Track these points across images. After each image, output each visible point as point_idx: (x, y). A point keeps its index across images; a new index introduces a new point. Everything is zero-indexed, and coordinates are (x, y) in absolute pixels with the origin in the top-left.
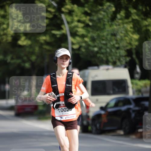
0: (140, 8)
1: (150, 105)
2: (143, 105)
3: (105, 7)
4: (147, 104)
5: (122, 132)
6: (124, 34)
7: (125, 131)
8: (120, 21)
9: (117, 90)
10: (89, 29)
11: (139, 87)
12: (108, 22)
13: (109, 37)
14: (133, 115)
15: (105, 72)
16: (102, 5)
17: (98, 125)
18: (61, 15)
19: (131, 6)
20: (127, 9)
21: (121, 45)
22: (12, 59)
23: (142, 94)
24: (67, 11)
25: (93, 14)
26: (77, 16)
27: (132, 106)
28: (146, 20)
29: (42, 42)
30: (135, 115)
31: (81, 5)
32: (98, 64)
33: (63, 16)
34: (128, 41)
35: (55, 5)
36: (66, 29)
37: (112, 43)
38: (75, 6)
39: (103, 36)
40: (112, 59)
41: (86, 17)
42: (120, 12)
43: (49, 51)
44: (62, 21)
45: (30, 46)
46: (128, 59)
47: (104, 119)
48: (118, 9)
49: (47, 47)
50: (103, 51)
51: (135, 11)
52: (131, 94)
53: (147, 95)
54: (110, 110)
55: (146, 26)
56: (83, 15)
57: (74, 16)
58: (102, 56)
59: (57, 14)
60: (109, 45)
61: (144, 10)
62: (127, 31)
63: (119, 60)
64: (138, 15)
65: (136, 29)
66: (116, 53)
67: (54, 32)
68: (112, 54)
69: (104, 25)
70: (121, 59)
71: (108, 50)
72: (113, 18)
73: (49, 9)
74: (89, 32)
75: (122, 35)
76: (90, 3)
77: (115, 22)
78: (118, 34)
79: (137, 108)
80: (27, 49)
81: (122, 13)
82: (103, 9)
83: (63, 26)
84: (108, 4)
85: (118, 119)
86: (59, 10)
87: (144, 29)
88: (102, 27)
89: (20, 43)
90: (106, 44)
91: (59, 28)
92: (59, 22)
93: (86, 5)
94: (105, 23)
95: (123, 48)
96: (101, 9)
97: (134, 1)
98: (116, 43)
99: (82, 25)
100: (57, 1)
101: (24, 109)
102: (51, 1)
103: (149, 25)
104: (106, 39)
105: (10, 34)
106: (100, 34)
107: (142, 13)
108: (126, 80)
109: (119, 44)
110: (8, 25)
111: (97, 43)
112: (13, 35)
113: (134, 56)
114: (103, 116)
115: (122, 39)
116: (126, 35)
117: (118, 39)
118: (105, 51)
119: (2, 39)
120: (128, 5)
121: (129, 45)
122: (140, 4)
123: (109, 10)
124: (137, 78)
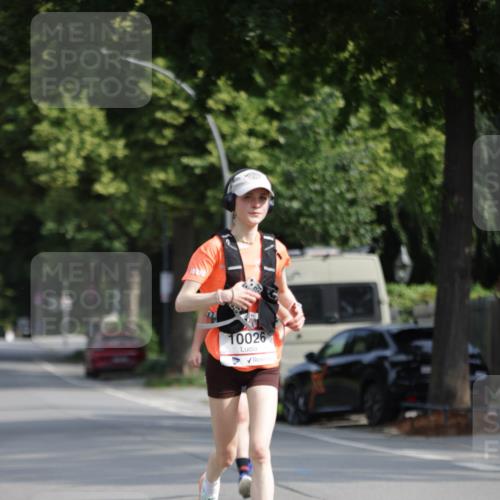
0: (410, 100)
1: (435, 347)
2: (419, 348)
3: (319, 98)
4: (427, 345)
5: (363, 420)
6: (369, 166)
7: (369, 418)
8: (358, 134)
9: (350, 310)
10: (277, 152)
11: (408, 303)
12: (327, 135)
13: (329, 173)
14: (392, 375)
15: (319, 263)
16: (310, 92)
17: (301, 401)
18: (205, 118)
19: (385, 95)
20: (374, 103)
21: (361, 193)
22: (79, 229)
23: (416, 322)
24: (222, 107)
25: (289, 114)
26: (245, 120)
27: (388, 353)
28: (424, 130)
29: (158, 186)
30: (398, 373)
31: (256, 92)
32: (303, 243)
33: (210, 120)
34: (379, 186)
35: (190, 91)
36: (218, 153)
37: (337, 190)
38: (243, 95)
39: (315, 171)
40: (338, 229)
41: (270, 123)
42: (356, 111)
43: (173, 208)
44: (209, 132)
45: (126, 197)
46: (379, 230)
47: (318, 386)
48: (354, 104)
49: (170, 200)
50: (313, 209)
51: (395, 108)
52: (387, 320)
53: (428, 323)
54: (331, 362)
55: (425, 146)
56: (261, 118)
57: (239, 120)
58: (311, 222)
59: (195, 115)
60: (329, 195)
61: (419, 106)
62: (375, 159)
63: (356, 232)
64: (403, 118)
65: (400, 153)
66: (349, 215)
67: (186, 160)
68: (339, 218)
69: (317, 143)
70: (362, 231)
71: (327, 207)
72: (340, 125)
73: (175, 103)
74: (277, 161)
75: (362, 168)
76: (279, 89)
77: (345, 136)
78: (352, 166)
79: (402, 358)
80: (119, 205)
81: (364, 114)
82: (313, 101)
83: (210, 146)
84: (327, 90)
85: (355, 385)
86: (200, 105)
87: (420, 153)
88: (311, 149)
89: (99, 188)
90: (322, 193)
91: (201, 150)
92: (199, 134)
93: (271, 93)
94: (319, 138)
95: (365, 201)
96: (308, 103)
97: (393, 81)
98: (348, 190)
99: (261, 143)
100: (196, 81)
101: (109, 359)
102: (179, 82)
103: (431, 145)
104: (321, 180)
105: (74, 167)
106: (306, 166)
107: (415, 113)
108: (375, 284)
109: (355, 191)
110: (69, 143)
111: (299, 189)
112: (83, 169)
113: (396, 223)
114: (315, 376)
115: (362, 180)
116: (374, 168)
117: (353, 180)
118: (319, 209)
119: (54, 180)
120: (379, 94)
121: (381, 194)
122: (409, 91)
123: (328, 105)
124: (402, 279)
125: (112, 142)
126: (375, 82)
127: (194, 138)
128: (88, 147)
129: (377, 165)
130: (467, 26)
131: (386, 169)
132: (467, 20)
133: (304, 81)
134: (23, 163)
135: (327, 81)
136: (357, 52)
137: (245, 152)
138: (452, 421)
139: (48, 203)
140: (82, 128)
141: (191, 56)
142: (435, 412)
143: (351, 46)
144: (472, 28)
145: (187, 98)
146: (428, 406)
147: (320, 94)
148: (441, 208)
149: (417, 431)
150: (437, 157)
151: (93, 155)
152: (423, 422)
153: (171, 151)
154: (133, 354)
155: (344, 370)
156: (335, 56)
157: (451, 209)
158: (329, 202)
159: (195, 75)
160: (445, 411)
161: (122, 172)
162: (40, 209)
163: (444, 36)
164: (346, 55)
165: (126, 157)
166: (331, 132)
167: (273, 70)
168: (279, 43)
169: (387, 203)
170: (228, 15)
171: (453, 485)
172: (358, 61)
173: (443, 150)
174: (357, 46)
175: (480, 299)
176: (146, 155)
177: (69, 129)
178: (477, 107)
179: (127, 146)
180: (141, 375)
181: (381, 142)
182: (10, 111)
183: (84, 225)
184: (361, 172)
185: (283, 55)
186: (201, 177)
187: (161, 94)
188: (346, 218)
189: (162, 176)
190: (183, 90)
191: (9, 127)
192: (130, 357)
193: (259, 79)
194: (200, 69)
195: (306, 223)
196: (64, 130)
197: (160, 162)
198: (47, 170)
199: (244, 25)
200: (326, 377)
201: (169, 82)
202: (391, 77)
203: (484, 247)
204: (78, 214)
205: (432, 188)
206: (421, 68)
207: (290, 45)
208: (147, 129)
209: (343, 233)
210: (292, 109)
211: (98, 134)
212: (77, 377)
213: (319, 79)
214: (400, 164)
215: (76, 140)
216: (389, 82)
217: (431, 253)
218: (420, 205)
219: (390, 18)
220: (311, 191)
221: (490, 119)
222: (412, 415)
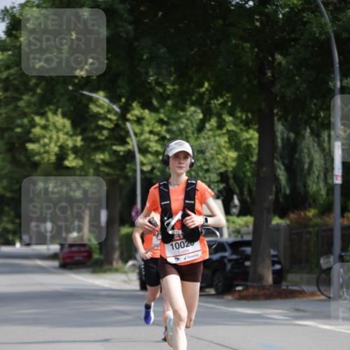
0: (239, 114)
1: (253, 251)
2: (244, 251)
3: (188, 114)
4: (248, 250)
5: (212, 291)
6: (216, 151)
7: (216, 290)
8: (210, 133)
11: (238, 227)
12: (193, 133)
14: (229, 266)
16: (184, 110)
18: (125, 124)
19: (225, 112)
20: (219, 116)
21: (212, 166)
23: (242, 237)
24: (135, 118)
25: (172, 122)
26: (148, 125)
27: (226, 254)
28: (247, 131)
29: (100, 162)
30: (232, 267)
31: (154, 110)
33: (128, 125)
34: (222, 161)
35: (117, 109)
36: (133, 143)
37: (199, 164)
38: (147, 111)
41: (162, 127)
42: (209, 120)
44: (127, 132)
45: (82, 168)
46: (222, 186)
48: (208, 117)
49: (106, 170)
51: (231, 118)
52: (226, 236)
53: (248, 238)
55: (247, 140)
56: (156, 124)
57: (145, 125)
59: (120, 122)
60: (195, 167)
61: (244, 117)
62: (219, 146)
64: (235, 124)
65: (233, 143)
66: (205, 178)
67: (115, 148)
69: (187, 138)
72: (200, 128)
73: (109, 116)
75: (212, 152)
76: (166, 108)
77: (203, 134)
78: (207, 151)
79: (234, 257)
81: (213, 122)
82: (185, 115)
83: (128, 140)
84: (193, 108)
86: (123, 117)
87: (245, 143)
89: (67, 163)
91: (123, 141)
92: (122, 133)
93: (162, 110)
95: (214, 170)
96: (183, 116)
97: (230, 104)
98: (205, 164)
99: (156, 138)
100: (121, 104)
101: (72, 257)
102: (111, 105)
103: (251, 139)
105: (53, 151)
107: (242, 121)
109: (208, 164)
110: (51, 138)
112: (58, 153)
115: (212, 158)
116: (219, 152)
117: (207, 158)
119: (43, 159)
120: (221, 111)
121: (223, 166)
122: (239, 109)
123: (193, 117)
124: (234, 213)
125: (74, 138)
126: (219, 105)
127: (119, 135)
128: (61, 140)
129: (221, 150)
130: (270, 75)
131: (226, 152)
132: (270, 71)
133: (180, 104)
134: (26, 149)
135: (193, 104)
136: (209, 88)
137: (148, 143)
138: (262, 292)
140: (58, 130)
141: (118, 90)
142: (252, 287)
143: (206, 85)
144: (273, 76)
145: (116, 113)
146: (249, 283)
147: (189, 111)
148: (256, 173)
150: (254, 146)
151: (64, 145)
152: (245, 293)
153: (106, 142)
156: (197, 90)
157: (262, 175)
159: (120, 101)
160: (258, 286)
161: (80, 154)
163: (257, 79)
164: (203, 89)
165: (82, 146)
166: (195, 132)
167: (163, 98)
168: (167, 83)
169: (226, 171)
170: (138, 68)
172: (210, 93)
173: (257, 142)
174: (210, 85)
175: (278, 224)
176: (93, 145)
177: (51, 131)
178: (276, 119)
179: (82, 140)
180: (90, 266)
181: (223, 137)
182: (19, 121)
184: (212, 154)
185: (169, 89)
186: (123, 157)
187: (101, 111)
189: (102, 156)
190: (113, 109)
191: (18, 130)
192: (84, 257)
193: (155, 103)
194: (123, 97)
196: (48, 131)
197: (100, 149)
198: (39, 154)
199: (147, 73)
201: (106, 105)
202: (228, 102)
203: (280, 196)
205: (251, 163)
206: (245, 97)
207: (173, 84)
208: (93, 131)
210: (174, 119)
211: (67, 133)
212: (55, 268)
214: (234, 150)
215: (55, 137)
216: (227, 104)
217: (248, 199)
218: (244, 172)
219: (228, 70)
221: (283, 125)
222: (239, 288)
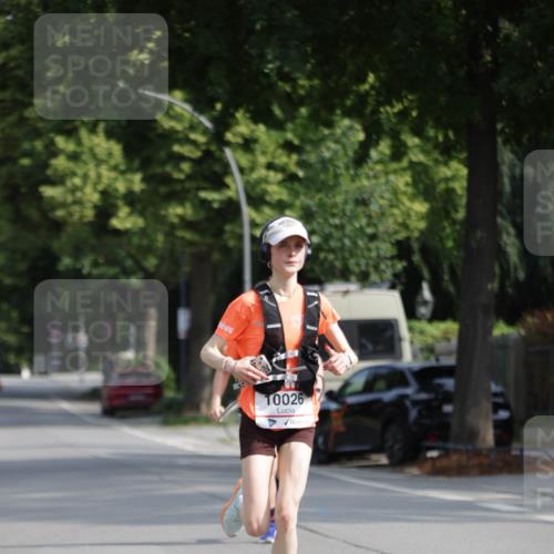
0: (431, 133)
1: (457, 386)
2: (440, 386)
3: (338, 131)
4: (449, 383)
5: (384, 460)
6: (390, 200)
7: (390, 457)
8: (379, 167)
9: (370, 347)
10: (296, 186)
11: (430, 341)
12: (347, 168)
13: (349, 207)
14: (413, 414)
15: (338, 298)
16: (330, 125)
17: (321, 440)
18: (223, 151)
19: (406, 128)
20: (395, 136)
21: (381, 228)
22: (95, 264)
23: (437, 360)
24: (240, 140)
25: (308, 148)
26: (264, 153)
27: (409, 391)
28: (446, 164)
29: (176, 220)
30: (419, 412)
31: (275, 124)
32: (323, 278)
33: (228, 152)
34: (400, 220)
35: (208, 124)
36: (236, 186)
37: (357, 225)
38: (262, 127)
39: (335, 205)
40: (358, 265)
41: (289, 156)
42: (377, 143)
43: (191, 244)
44: (226, 166)
45: (143, 232)
46: (400, 266)
47: (337, 424)
48: (374, 137)
49: (188, 235)
50: (333, 244)
51: (416, 141)
52: (408, 357)
53: (450, 361)
54: (351, 400)
55: (447, 180)
56: (280, 151)
57: (258, 153)
58: (331, 257)
59: (213, 148)
60: (348, 229)
61: (441, 138)
62: (395, 192)
63: (376, 268)
64: (424, 151)
65: (421, 187)
66: (369, 250)
67: (204, 195)
68: (359, 252)
69: (336, 176)
70: (383, 266)
71: (347, 242)
72: (361, 158)
73: (193, 136)
74: (296, 195)
75: (382, 202)
76: (298, 121)
77: (366, 169)
78: (372, 200)
79: (423, 396)
80: (136, 240)
81: (384, 147)
82: (332, 134)
83: (228, 180)
84: (346, 122)
85: (375, 424)
86: (218, 138)
87: (442, 186)
88: (331, 183)
89: (116, 223)
90: (341, 227)
91: (219, 184)
92: (217, 168)
93: (290, 126)
94: (339, 171)
95: (385, 237)
96: (328, 136)
97: (414, 114)
98: (368, 225)
99: (280, 176)
100: (215, 113)
101: (126, 396)
102: (196, 115)
103: (453, 178)
104: (341, 214)
105: (89, 201)
106: (325, 200)
107: (437, 146)
108: (396, 321)
109: (375, 225)
110: (85, 177)
111: (319, 223)
112: (99, 203)
113: (416, 258)
114: (334, 415)
115: (383, 214)
116: (395, 202)
117: (373, 214)
118: (339, 244)
119: (71, 214)
120: (399, 127)
121: (401, 229)
122: (431, 123)
123: (348, 138)
124: (423, 315)
125: (129, 176)
126: (396, 115)
127: (212, 172)
128: (105, 181)
129: (398, 199)
130: (489, 58)
131: (408, 203)
132: (490, 52)
133: (323, 114)
134: (40, 197)
135: (347, 113)
136: (377, 84)
137: (263, 186)
138: (475, 461)
139: (64, 237)
140: (99, 162)
141: (209, 88)
142: (456, 451)
143: (371, 78)
144: (495, 60)
145: (205, 131)
146: (450, 445)
147: (340, 127)
148: (464, 242)
149: (439, 471)
150: (459, 191)
151: (110, 190)
152: (444, 462)
153: (188, 185)
154: (150, 391)
155: (364, 409)
156: (355, 88)
157: (474, 244)
158: (349, 237)
159: (213, 108)
160: (467, 451)
161: (139, 207)
162: (56, 245)
163: (466, 68)
164: (366, 87)
165: (143, 191)
166: (351, 165)
167: (292, 103)
168: (298, 75)
169: (408, 238)
170: (246, 47)
171: (475, 526)
172: (379, 93)
173: (465, 184)
174: (378, 78)
175: (503, 336)
176: (163, 190)
177: (85, 163)
178: (500, 140)
179: (144, 180)
180: (159, 413)
181: (402, 176)
182: (26, 146)
183: (101, 261)
184: (381, 206)
185: (303, 87)
186: (219, 211)
187: (179, 127)
188: (366, 253)
189: (179, 211)
190: (201, 122)
191: (25, 162)
192: (148, 395)
193: (277, 111)
194: (217, 100)
195: (326, 259)
196: (81, 164)
197: (177, 196)
198: (63, 205)
199: (262, 56)
200: (345, 415)
201: (187, 115)
202: (412, 109)
203: (507, 283)
204: (93, 249)
205: (454, 222)
206: (443, 100)
207: (310, 77)
208: (164, 163)
209: (363, 268)
210: (311, 142)
211: (115, 168)
212: (93, 415)
213: (338, 112)
214: (422, 198)
215: (92, 174)
216: (410, 114)
217: (451, 289)
218: (441, 240)
219: (411, 49)
220: (331, 225)
221: (513, 152)
222: (433, 454)
